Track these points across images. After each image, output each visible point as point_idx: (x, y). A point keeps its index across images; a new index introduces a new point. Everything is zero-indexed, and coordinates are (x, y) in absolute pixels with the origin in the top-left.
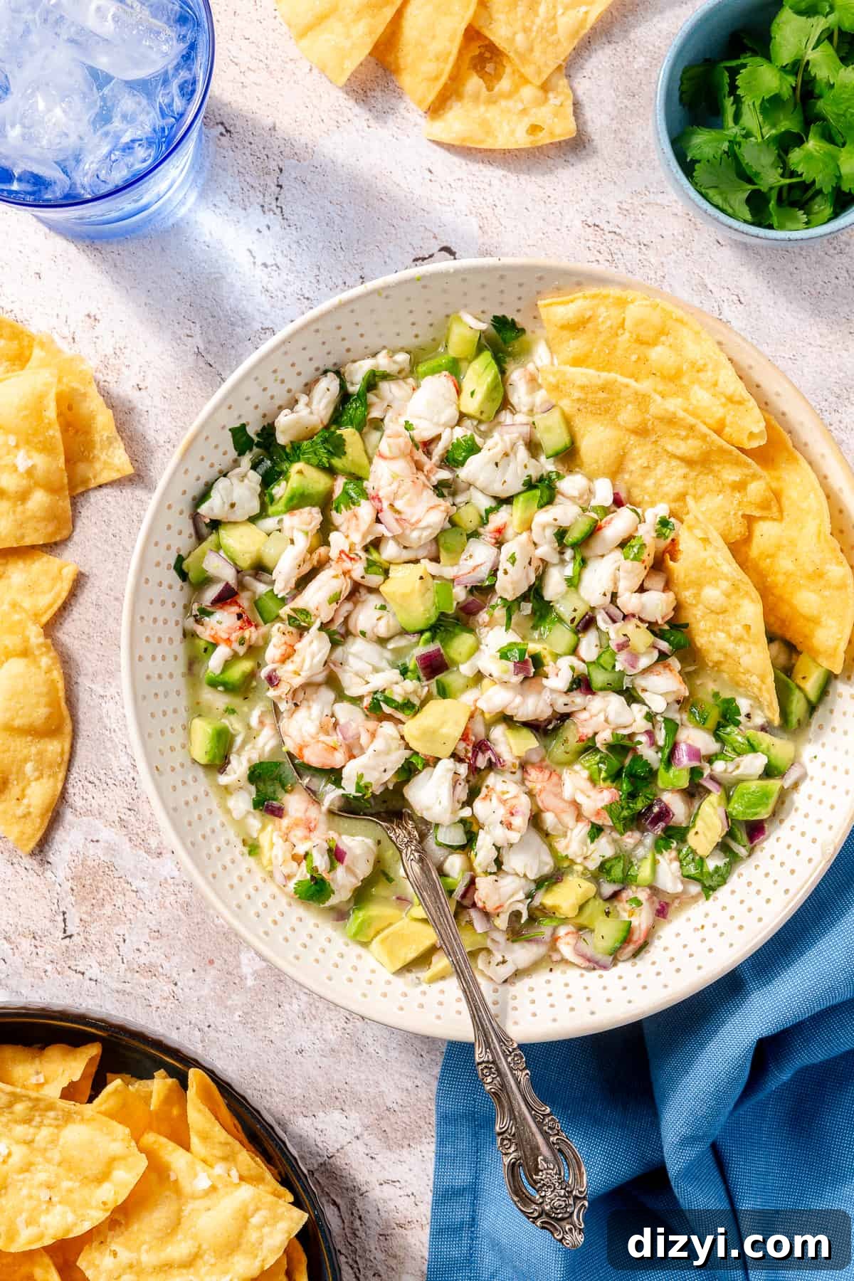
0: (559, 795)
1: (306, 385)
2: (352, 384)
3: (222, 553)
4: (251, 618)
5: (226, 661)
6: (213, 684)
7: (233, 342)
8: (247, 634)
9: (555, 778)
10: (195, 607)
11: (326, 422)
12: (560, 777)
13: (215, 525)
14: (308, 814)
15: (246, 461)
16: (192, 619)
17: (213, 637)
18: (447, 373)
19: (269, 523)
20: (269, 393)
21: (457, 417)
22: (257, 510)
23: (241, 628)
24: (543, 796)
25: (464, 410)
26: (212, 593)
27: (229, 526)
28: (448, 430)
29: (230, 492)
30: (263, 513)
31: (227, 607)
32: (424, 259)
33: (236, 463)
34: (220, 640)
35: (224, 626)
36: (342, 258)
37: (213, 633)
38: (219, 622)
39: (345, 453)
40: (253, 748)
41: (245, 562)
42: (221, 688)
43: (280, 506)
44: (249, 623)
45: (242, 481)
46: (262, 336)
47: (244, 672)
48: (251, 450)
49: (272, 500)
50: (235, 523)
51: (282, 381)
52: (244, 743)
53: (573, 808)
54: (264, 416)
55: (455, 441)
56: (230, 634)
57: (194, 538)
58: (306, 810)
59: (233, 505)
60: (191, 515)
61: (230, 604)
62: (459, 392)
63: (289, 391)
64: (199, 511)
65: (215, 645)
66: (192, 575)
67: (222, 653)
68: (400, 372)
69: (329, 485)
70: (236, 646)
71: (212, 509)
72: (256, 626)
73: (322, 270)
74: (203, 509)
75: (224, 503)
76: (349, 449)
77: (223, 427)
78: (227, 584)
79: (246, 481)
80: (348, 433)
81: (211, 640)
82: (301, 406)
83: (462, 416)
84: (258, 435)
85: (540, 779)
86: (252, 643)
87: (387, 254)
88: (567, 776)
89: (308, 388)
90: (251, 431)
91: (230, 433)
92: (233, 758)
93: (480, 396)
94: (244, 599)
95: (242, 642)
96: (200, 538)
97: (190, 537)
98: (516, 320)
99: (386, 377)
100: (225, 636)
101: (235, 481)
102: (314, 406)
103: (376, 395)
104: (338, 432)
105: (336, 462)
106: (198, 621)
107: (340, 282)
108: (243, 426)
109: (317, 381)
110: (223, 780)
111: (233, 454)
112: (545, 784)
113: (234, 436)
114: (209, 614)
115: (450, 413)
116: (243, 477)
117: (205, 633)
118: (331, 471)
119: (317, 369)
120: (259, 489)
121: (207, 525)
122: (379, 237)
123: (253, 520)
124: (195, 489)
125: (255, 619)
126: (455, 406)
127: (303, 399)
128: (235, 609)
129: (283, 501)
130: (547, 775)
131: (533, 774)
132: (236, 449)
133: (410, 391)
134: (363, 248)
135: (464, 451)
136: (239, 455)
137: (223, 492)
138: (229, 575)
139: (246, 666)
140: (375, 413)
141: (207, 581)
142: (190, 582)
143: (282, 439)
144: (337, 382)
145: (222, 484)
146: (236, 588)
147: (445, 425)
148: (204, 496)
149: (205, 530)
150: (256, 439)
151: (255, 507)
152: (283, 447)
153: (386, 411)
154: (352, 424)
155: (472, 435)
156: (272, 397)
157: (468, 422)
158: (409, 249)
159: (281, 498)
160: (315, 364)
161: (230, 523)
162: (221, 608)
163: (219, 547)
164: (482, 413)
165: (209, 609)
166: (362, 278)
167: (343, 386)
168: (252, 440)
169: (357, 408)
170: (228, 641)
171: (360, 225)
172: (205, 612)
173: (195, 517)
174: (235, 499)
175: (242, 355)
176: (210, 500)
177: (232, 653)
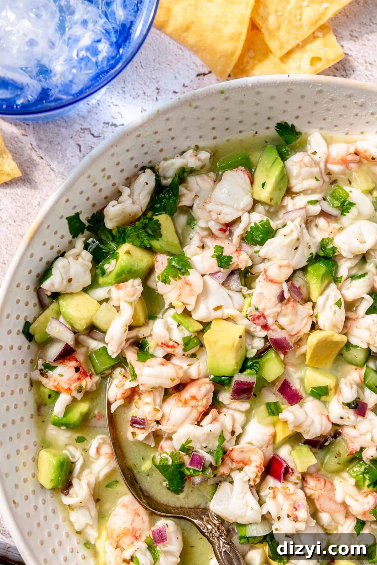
0: (332, 499)
1: (127, 179)
2: (165, 178)
3: (61, 319)
4: (86, 370)
5: (67, 406)
6: (58, 424)
7: (59, 139)
8: (84, 383)
9: (328, 486)
10: (40, 362)
11: (144, 209)
12: (332, 484)
13: (56, 296)
14: (134, 525)
15: (80, 242)
16: (37, 372)
17: (56, 387)
18: (243, 168)
19: (100, 293)
20: (98, 187)
21: (252, 203)
22: (89, 283)
23: (79, 379)
24: (321, 501)
25: (256, 198)
26: (54, 351)
27: (67, 296)
28: (247, 214)
29: (67, 269)
30: (94, 284)
31: (67, 362)
32: (204, 74)
33: (71, 245)
34: (61, 389)
35: (65, 378)
36: (142, 74)
37: (55, 384)
38: (61, 375)
39: (161, 236)
40: (91, 473)
41: (81, 325)
42: (63, 428)
43: (110, 278)
44: (85, 374)
45: (77, 259)
46: (82, 135)
47: (81, 413)
48: (83, 232)
49: (103, 273)
50: (71, 294)
51: (109, 177)
52: (83, 468)
53: (343, 509)
54: (94, 205)
55: (253, 225)
56: (70, 384)
57: (38, 307)
58: (133, 522)
59: (70, 280)
60: (36, 288)
61: (69, 360)
62: (252, 183)
63: (114, 184)
64: (42, 286)
65: (58, 393)
66: (37, 337)
67: (63, 400)
68: (202, 168)
69: (150, 263)
70: (75, 394)
71: (53, 285)
72: (91, 376)
73: (127, 83)
74: (47, 285)
75: (63, 279)
76: (164, 232)
77: (62, 217)
78: (67, 344)
79: (80, 259)
80: (163, 219)
81: (53, 389)
82: (125, 197)
83: (256, 202)
84: (89, 221)
85: (318, 487)
86: (88, 389)
87: (177, 70)
88: (337, 482)
89: (129, 182)
90: (83, 218)
91: (67, 221)
92: (75, 482)
93: (269, 187)
94: (80, 355)
95: (80, 390)
96: (43, 306)
97: (35, 305)
98: (295, 124)
99: (192, 172)
100: (66, 386)
101: (71, 259)
102: (136, 196)
103: (186, 188)
104: (155, 218)
105: (156, 244)
106: (43, 374)
107: (141, 92)
108: (77, 214)
109: (136, 176)
110: (66, 500)
111: (69, 237)
112: (322, 491)
113: (69, 223)
114: (52, 368)
115: (247, 201)
116: (77, 256)
117: (49, 384)
118: (151, 250)
119: (136, 166)
120: (90, 265)
121: (49, 297)
122: (170, 58)
123: (86, 290)
124: (39, 268)
125: (90, 370)
126: (250, 194)
127: (126, 191)
128: (73, 364)
129: (113, 275)
130: (323, 484)
131: (311, 482)
132: (71, 232)
133: (212, 183)
134: (157, 66)
135: (262, 233)
136: (73, 237)
137: (62, 270)
138: (68, 338)
139: (83, 407)
140: (185, 202)
141: (50, 341)
142: (36, 342)
143: (109, 224)
144: (153, 177)
145: (60, 263)
146: (73, 346)
147: (243, 210)
148: (46, 273)
149: (47, 301)
150: (87, 224)
151: (87, 280)
152: (110, 231)
153: (194, 200)
154: (165, 210)
155: (268, 220)
156: (100, 190)
157: (260, 208)
158: (193, 66)
159: (111, 272)
160: (135, 163)
161: (67, 294)
162: (62, 363)
163: (59, 313)
164: (271, 200)
165: (52, 364)
166: (158, 89)
167: (158, 181)
168: (84, 225)
169: (170, 197)
170: (69, 390)
171: (155, 48)
172: (48, 367)
173: (38, 291)
174: (72, 275)
175: (66, 150)
176: (52, 277)
177: (72, 399)
